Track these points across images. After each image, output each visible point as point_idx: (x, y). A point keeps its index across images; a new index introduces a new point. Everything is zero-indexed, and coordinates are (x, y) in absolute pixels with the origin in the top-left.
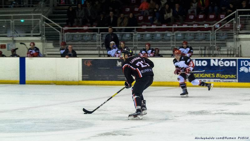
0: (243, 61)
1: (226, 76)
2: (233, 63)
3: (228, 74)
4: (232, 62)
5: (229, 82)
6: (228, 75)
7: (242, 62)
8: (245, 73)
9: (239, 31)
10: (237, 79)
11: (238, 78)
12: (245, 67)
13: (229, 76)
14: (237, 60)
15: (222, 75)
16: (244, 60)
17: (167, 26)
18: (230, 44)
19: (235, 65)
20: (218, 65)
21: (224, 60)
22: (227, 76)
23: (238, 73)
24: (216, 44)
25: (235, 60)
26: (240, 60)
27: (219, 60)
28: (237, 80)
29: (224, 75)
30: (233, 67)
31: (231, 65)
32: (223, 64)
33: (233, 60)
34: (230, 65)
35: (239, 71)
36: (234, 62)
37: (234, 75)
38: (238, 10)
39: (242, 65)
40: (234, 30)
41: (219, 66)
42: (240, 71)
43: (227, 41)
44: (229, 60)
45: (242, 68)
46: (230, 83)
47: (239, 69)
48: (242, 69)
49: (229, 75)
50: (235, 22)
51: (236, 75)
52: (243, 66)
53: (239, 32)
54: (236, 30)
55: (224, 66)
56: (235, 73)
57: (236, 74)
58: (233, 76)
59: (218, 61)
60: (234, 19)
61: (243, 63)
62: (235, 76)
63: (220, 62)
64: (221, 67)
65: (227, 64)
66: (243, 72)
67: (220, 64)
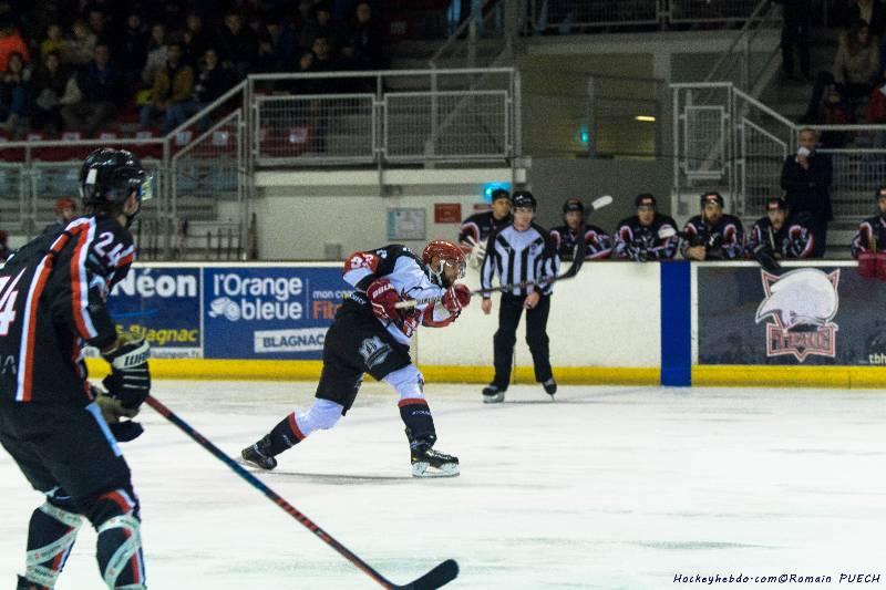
0: (222, 277)
1: (161, 336)
2: (187, 286)
3: (168, 327)
4: (182, 280)
5: (173, 356)
6: (170, 332)
7: (216, 277)
8: (229, 321)
9: (258, 160)
10: (202, 344)
11: (205, 341)
12: (228, 300)
13: (172, 335)
14: (202, 272)
15: (147, 332)
16: (226, 271)
17: (44, 139)
18: (230, 211)
19: (192, 293)
20: (136, 291)
21: (155, 274)
22: (166, 334)
23: (205, 323)
24: (178, 208)
25: (194, 272)
26: (210, 273)
27: (139, 272)
28: (200, 350)
29: (157, 330)
30: (187, 298)
31: (181, 293)
32: (154, 289)
33: (185, 272)
34: (176, 293)
35: (207, 316)
36: (191, 280)
37: (189, 330)
38: (252, 77)
39: (217, 292)
40: (239, 153)
41: (138, 294)
42: (212, 314)
43: (217, 198)
44: (174, 273)
45: (217, 301)
46: (177, 360)
47: (208, 308)
48: (218, 307)
49: (171, 328)
50: (241, 124)
51: (195, 331)
52: (223, 294)
53: (254, 162)
54: (245, 155)
55: (156, 296)
56: (192, 323)
57: (198, 328)
58: (185, 335)
59: (136, 277)
60: (238, 112)
61: (221, 283)
62: (195, 336)
63: (141, 280)
64: (146, 299)
65: (167, 288)
66: (222, 318)
67: (141, 289)
